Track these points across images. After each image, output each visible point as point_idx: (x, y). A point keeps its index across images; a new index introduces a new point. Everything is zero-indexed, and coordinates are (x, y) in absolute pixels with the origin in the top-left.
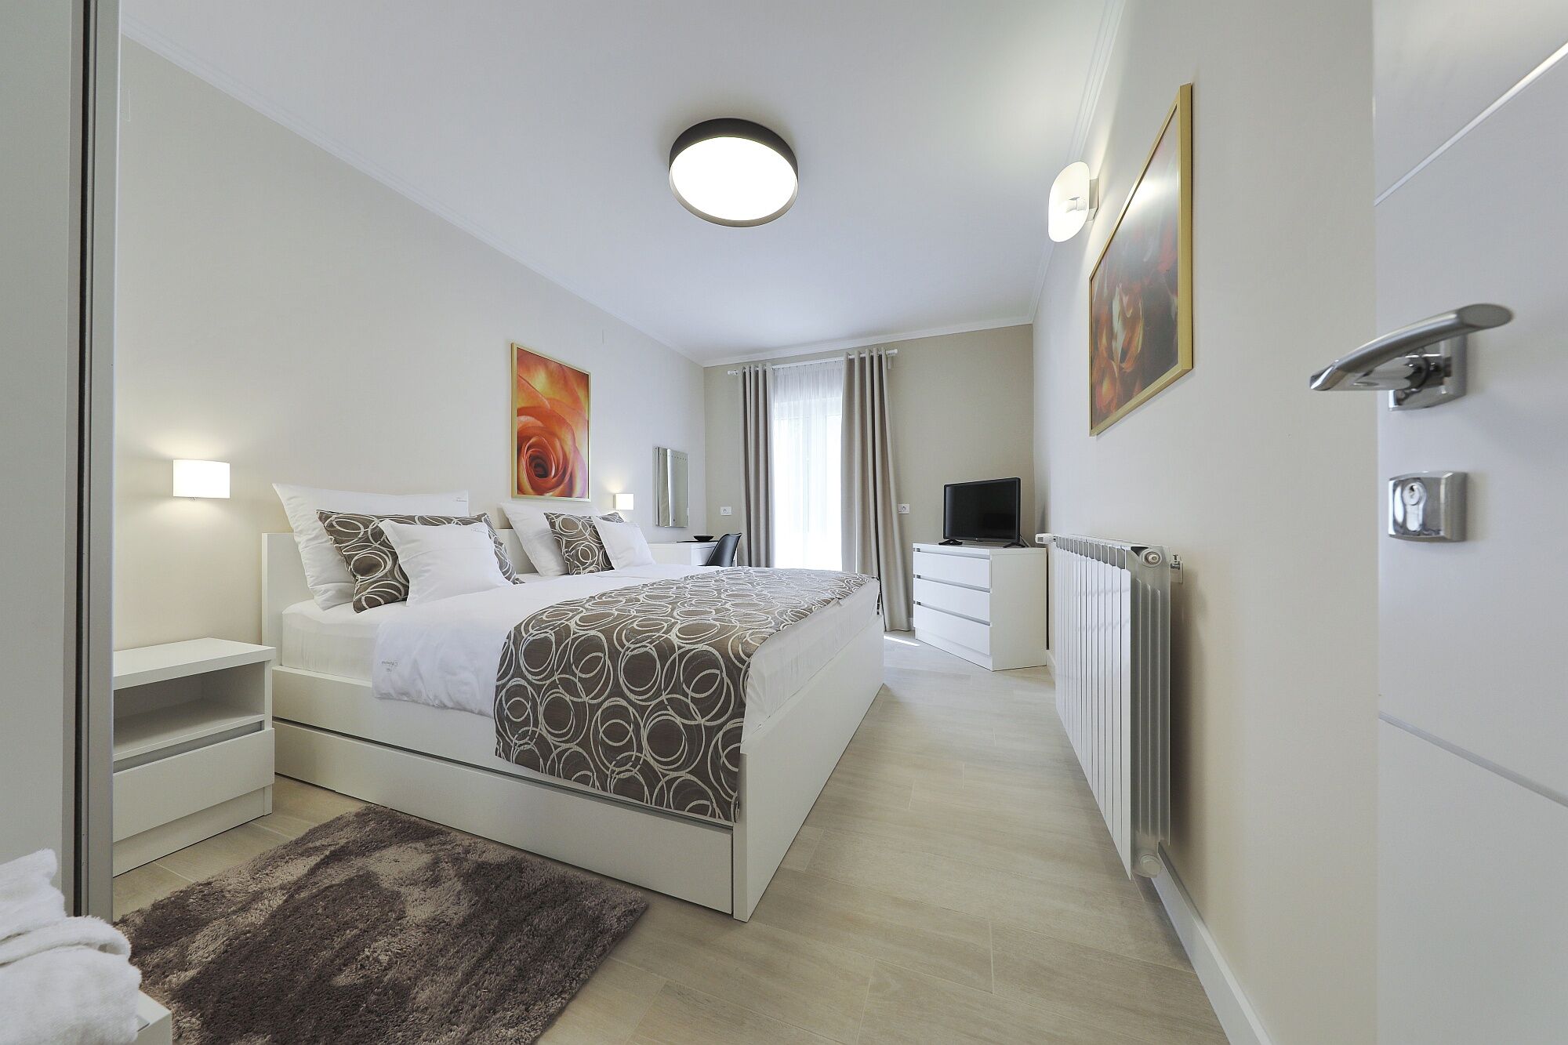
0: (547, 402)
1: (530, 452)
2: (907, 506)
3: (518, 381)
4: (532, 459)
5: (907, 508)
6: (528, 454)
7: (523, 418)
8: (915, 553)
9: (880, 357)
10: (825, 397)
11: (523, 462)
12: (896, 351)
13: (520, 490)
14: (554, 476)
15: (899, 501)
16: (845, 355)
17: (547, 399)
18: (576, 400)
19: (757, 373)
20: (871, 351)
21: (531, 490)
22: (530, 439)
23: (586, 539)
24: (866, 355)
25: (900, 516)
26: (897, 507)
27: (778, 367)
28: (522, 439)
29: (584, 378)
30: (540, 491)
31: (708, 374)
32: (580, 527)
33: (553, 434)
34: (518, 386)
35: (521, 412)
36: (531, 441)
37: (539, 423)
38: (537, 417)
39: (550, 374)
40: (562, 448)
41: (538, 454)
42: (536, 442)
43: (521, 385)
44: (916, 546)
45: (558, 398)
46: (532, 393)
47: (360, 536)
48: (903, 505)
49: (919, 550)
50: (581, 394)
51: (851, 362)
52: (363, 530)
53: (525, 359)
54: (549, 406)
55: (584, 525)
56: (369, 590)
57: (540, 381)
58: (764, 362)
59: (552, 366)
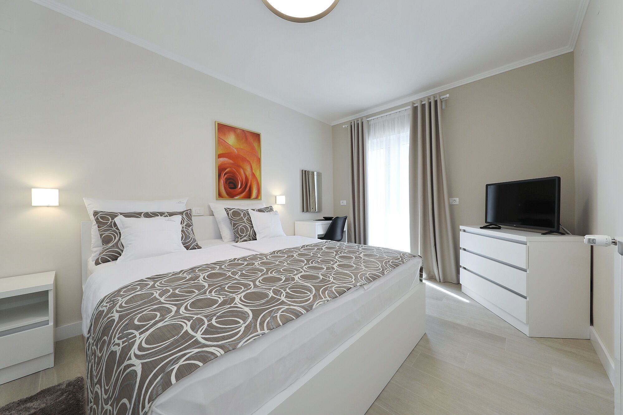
0: (235, 150)
1: (226, 176)
2: (457, 199)
3: (218, 141)
4: (227, 180)
5: (456, 201)
6: (225, 178)
7: (222, 159)
8: (461, 233)
9: (436, 102)
10: (399, 133)
11: (222, 182)
12: (448, 95)
13: (220, 195)
14: (240, 188)
15: (450, 196)
16: (411, 104)
17: (235, 149)
18: (253, 148)
19: (358, 124)
20: (429, 99)
21: (226, 196)
22: (226, 169)
23: (244, 222)
24: (426, 102)
25: (451, 206)
26: (449, 200)
27: (370, 119)
28: (221, 170)
29: (257, 136)
30: (231, 196)
31: (335, 129)
32: (242, 215)
33: (239, 166)
34: (218, 143)
35: (220, 156)
36: (226, 171)
37: (231, 161)
38: (230, 158)
39: (238, 137)
40: (245, 174)
41: (230, 177)
42: (229, 171)
43: (220, 142)
44: (462, 227)
45: (242, 147)
46: (227, 146)
47: (108, 224)
48: (455, 199)
49: (464, 231)
50: (255, 145)
51: (415, 109)
52: (110, 220)
53: (222, 129)
54: (237, 152)
55: (244, 215)
56: (104, 254)
57: (231, 140)
58: (362, 118)
59: (239, 131)
